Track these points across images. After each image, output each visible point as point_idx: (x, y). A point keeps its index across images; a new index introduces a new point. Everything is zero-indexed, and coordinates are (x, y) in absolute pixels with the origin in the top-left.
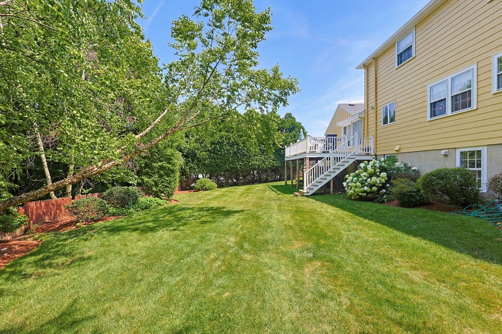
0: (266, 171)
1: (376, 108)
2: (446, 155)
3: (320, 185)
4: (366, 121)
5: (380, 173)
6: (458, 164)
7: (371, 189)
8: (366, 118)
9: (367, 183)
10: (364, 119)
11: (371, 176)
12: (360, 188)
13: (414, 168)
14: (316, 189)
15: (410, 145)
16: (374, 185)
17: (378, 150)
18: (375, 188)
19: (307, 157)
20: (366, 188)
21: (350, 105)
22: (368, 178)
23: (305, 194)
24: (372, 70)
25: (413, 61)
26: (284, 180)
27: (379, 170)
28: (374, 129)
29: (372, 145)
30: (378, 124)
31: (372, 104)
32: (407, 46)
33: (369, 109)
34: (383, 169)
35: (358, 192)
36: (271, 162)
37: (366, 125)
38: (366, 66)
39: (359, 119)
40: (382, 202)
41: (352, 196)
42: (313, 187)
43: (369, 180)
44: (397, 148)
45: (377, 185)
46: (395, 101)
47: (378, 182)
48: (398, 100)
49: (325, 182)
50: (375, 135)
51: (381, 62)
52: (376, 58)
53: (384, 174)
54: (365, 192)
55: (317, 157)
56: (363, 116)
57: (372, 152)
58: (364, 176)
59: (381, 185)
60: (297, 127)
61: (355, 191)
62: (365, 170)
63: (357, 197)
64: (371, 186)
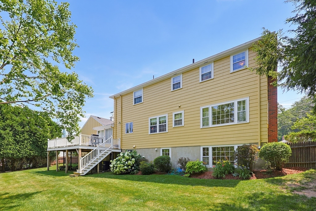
0: (21, 159)
1: (121, 123)
2: (157, 151)
3: (91, 168)
4: (115, 130)
5: (132, 158)
6: (161, 155)
7: (128, 167)
8: (115, 128)
9: (125, 164)
10: (114, 128)
11: (127, 160)
12: (122, 167)
13: (143, 157)
14: (88, 170)
15: (140, 145)
16: (129, 166)
17: (123, 146)
18: (130, 167)
19: (80, 148)
20: (125, 167)
21: (98, 117)
22: (126, 162)
23: (81, 175)
24: (119, 101)
25: (142, 104)
26: (46, 166)
27: (131, 157)
28: (120, 135)
29: (119, 143)
30: (123, 132)
31: (119, 120)
32: (139, 96)
33: (117, 123)
34: (133, 157)
35: (122, 169)
36: (27, 152)
37: (115, 132)
38: (115, 98)
39: (111, 127)
40: (133, 174)
41: (117, 172)
42: (87, 169)
43: (126, 163)
44: (134, 146)
45: (131, 165)
46: (133, 122)
47: (131, 163)
48: (134, 122)
49: (94, 165)
50: (121, 138)
51: (124, 99)
52: (122, 96)
53: (133, 159)
54: (125, 169)
55: (86, 148)
56: (113, 126)
57: (119, 148)
58: (124, 160)
59: (132, 165)
60: (53, 124)
61: (119, 169)
62: (124, 157)
63: (120, 172)
64: (128, 166)
